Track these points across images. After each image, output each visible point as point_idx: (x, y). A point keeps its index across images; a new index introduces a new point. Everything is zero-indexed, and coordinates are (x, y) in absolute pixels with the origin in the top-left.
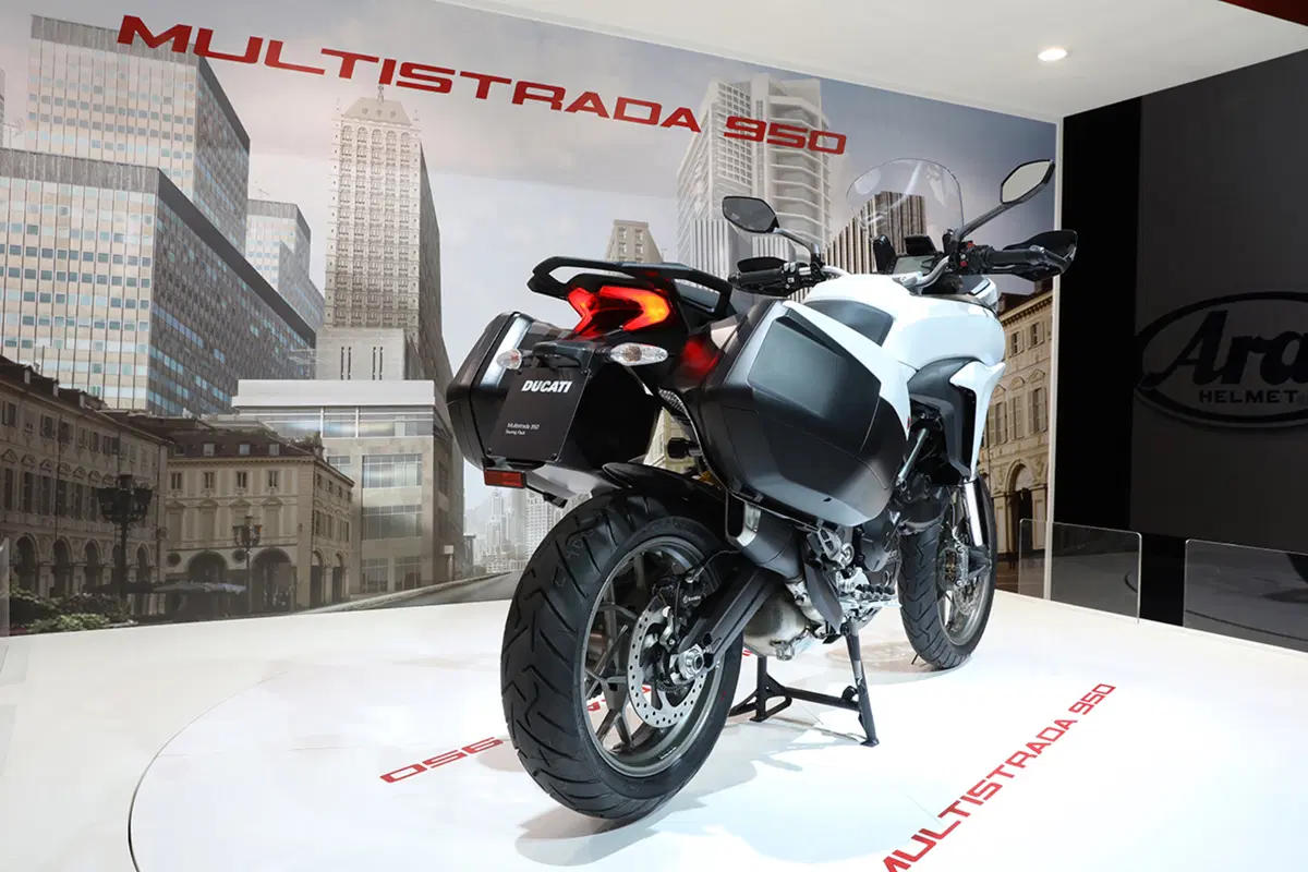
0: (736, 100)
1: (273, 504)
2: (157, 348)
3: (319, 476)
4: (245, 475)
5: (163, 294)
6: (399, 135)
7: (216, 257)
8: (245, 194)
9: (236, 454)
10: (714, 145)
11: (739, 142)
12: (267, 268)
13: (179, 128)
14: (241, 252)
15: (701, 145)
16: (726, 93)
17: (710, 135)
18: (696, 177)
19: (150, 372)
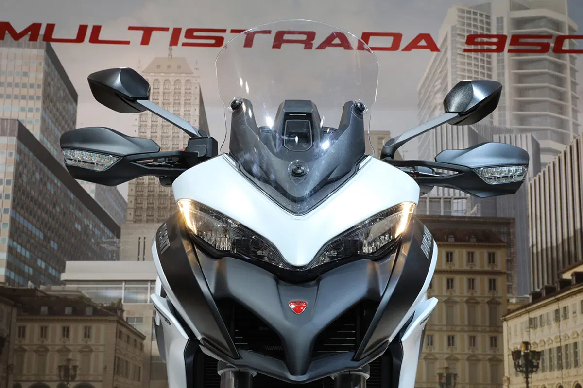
0: (475, 20)
1: (87, 351)
2: (13, 240)
3: (120, 332)
4: (68, 329)
5: (18, 204)
6: (183, 82)
7: (53, 176)
10: (453, 60)
11: (479, 56)
13: (32, 92)
15: (441, 61)
16: (466, 15)
17: (449, 53)
18: (436, 89)
19: (8, 257)
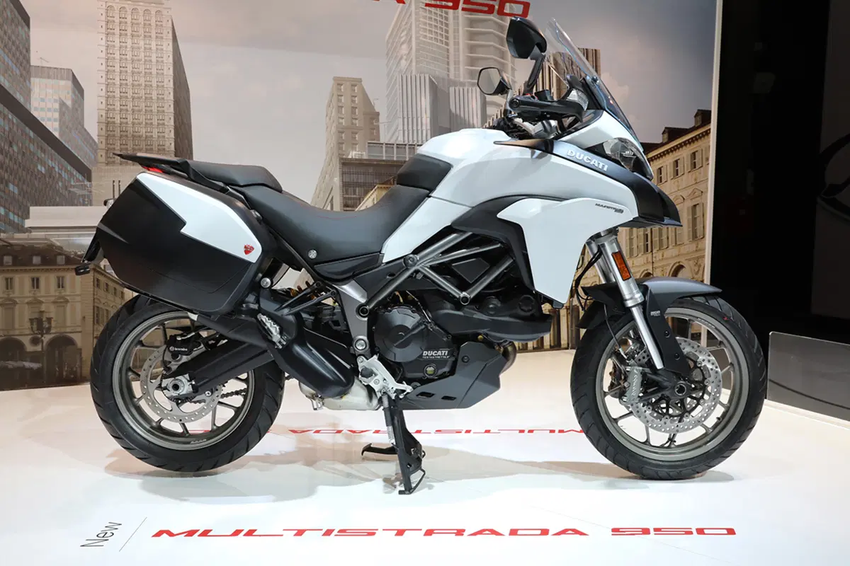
1: (62, 302)
3: (98, 280)
4: (38, 279)
6: (153, 13)
8: (28, 61)
9: (29, 263)
10: (417, 14)
11: (438, 11)
12: (49, 120)
14: (27, 107)
15: (405, 14)
17: (413, 7)
18: (402, 40)
